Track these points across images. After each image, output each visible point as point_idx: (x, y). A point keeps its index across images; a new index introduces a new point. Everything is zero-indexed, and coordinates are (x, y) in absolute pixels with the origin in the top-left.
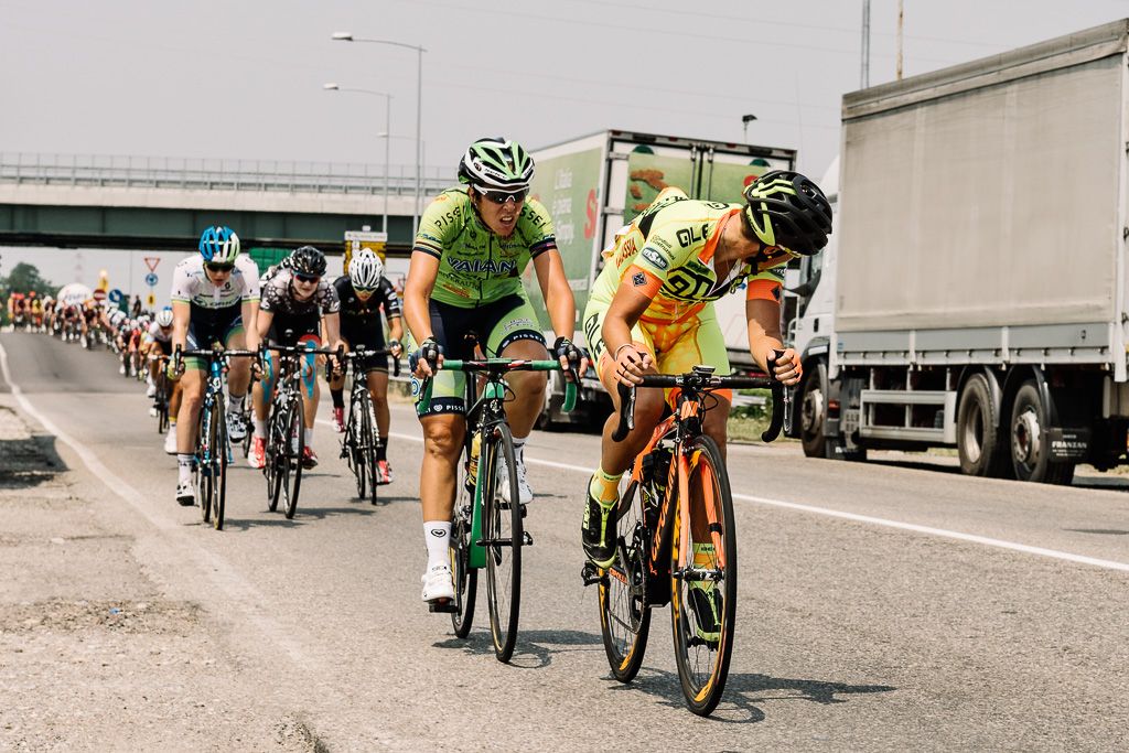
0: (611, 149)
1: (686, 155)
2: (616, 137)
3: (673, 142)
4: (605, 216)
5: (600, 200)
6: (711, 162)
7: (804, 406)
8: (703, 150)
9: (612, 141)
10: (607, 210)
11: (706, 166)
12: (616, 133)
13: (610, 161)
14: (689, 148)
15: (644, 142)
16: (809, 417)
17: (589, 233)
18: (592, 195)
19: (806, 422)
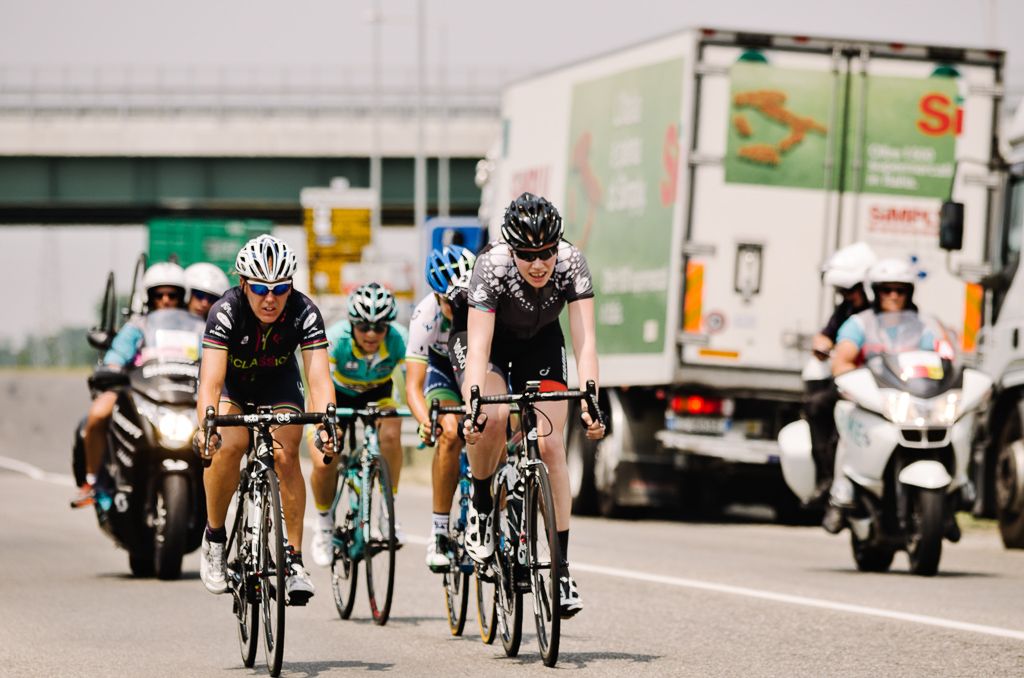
0: (700, 57)
1: (822, 63)
2: (708, 38)
3: (801, 44)
4: (693, 168)
5: (684, 141)
6: (864, 74)
7: (999, 470)
8: (850, 54)
9: (702, 45)
10: (696, 158)
11: (857, 82)
12: (708, 32)
13: (698, 78)
14: (829, 51)
15: (754, 45)
16: (1007, 487)
17: (669, 195)
18: (672, 134)
19: (1003, 493)
